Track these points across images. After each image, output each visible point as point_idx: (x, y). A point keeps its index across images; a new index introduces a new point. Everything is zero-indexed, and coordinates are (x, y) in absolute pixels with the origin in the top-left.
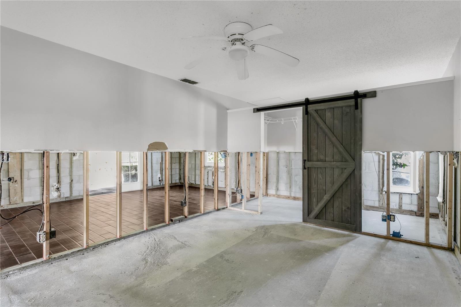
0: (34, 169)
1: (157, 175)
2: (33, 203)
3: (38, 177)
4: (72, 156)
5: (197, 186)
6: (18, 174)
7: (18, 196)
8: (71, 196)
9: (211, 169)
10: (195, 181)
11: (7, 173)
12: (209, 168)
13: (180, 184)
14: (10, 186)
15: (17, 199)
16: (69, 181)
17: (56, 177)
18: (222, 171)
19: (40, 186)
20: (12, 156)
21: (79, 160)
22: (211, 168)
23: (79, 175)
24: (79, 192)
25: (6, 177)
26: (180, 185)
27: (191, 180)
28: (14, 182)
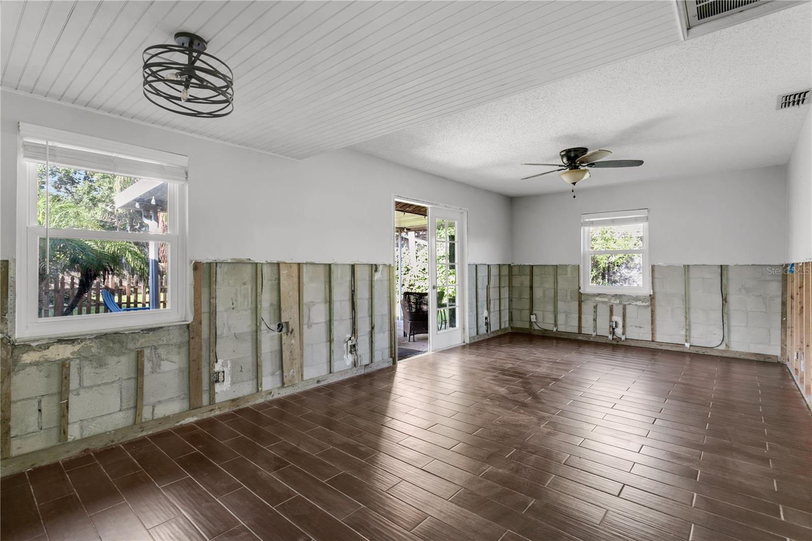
0: (317, 303)
1: (483, 313)
2: (318, 382)
3: (324, 321)
4: (373, 271)
5: (561, 335)
6: (295, 315)
7: (296, 366)
8: (372, 362)
9: (606, 300)
10: (556, 325)
11: (277, 312)
12: (598, 299)
13: (510, 331)
14: (283, 343)
15: (295, 374)
16: (368, 329)
17: (350, 319)
18: (642, 304)
19: (327, 342)
20: (286, 272)
21: (382, 281)
22: (604, 297)
23: (382, 315)
24: (382, 353)
25: (275, 323)
26: (511, 333)
27: (543, 323)
28: (289, 334)
